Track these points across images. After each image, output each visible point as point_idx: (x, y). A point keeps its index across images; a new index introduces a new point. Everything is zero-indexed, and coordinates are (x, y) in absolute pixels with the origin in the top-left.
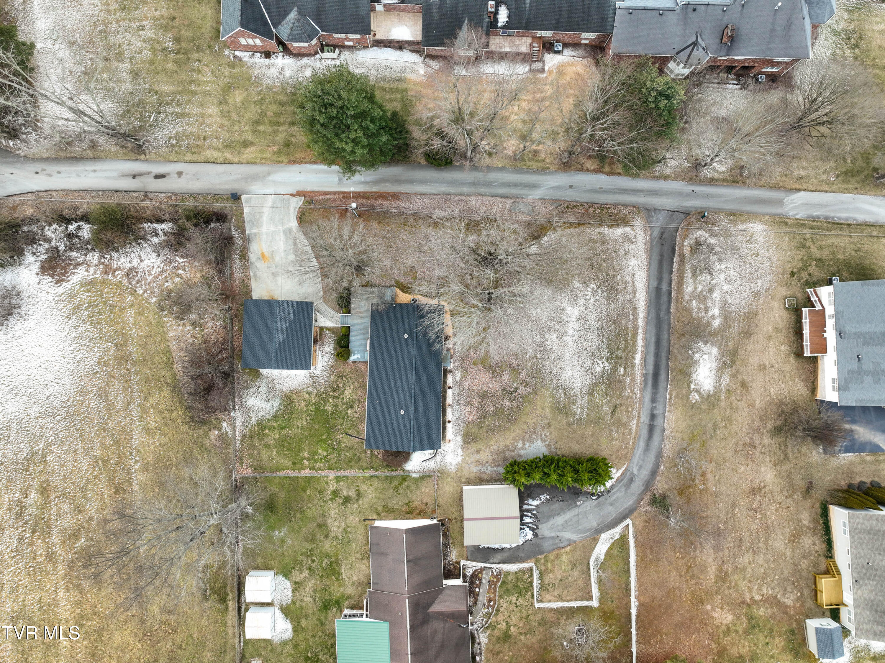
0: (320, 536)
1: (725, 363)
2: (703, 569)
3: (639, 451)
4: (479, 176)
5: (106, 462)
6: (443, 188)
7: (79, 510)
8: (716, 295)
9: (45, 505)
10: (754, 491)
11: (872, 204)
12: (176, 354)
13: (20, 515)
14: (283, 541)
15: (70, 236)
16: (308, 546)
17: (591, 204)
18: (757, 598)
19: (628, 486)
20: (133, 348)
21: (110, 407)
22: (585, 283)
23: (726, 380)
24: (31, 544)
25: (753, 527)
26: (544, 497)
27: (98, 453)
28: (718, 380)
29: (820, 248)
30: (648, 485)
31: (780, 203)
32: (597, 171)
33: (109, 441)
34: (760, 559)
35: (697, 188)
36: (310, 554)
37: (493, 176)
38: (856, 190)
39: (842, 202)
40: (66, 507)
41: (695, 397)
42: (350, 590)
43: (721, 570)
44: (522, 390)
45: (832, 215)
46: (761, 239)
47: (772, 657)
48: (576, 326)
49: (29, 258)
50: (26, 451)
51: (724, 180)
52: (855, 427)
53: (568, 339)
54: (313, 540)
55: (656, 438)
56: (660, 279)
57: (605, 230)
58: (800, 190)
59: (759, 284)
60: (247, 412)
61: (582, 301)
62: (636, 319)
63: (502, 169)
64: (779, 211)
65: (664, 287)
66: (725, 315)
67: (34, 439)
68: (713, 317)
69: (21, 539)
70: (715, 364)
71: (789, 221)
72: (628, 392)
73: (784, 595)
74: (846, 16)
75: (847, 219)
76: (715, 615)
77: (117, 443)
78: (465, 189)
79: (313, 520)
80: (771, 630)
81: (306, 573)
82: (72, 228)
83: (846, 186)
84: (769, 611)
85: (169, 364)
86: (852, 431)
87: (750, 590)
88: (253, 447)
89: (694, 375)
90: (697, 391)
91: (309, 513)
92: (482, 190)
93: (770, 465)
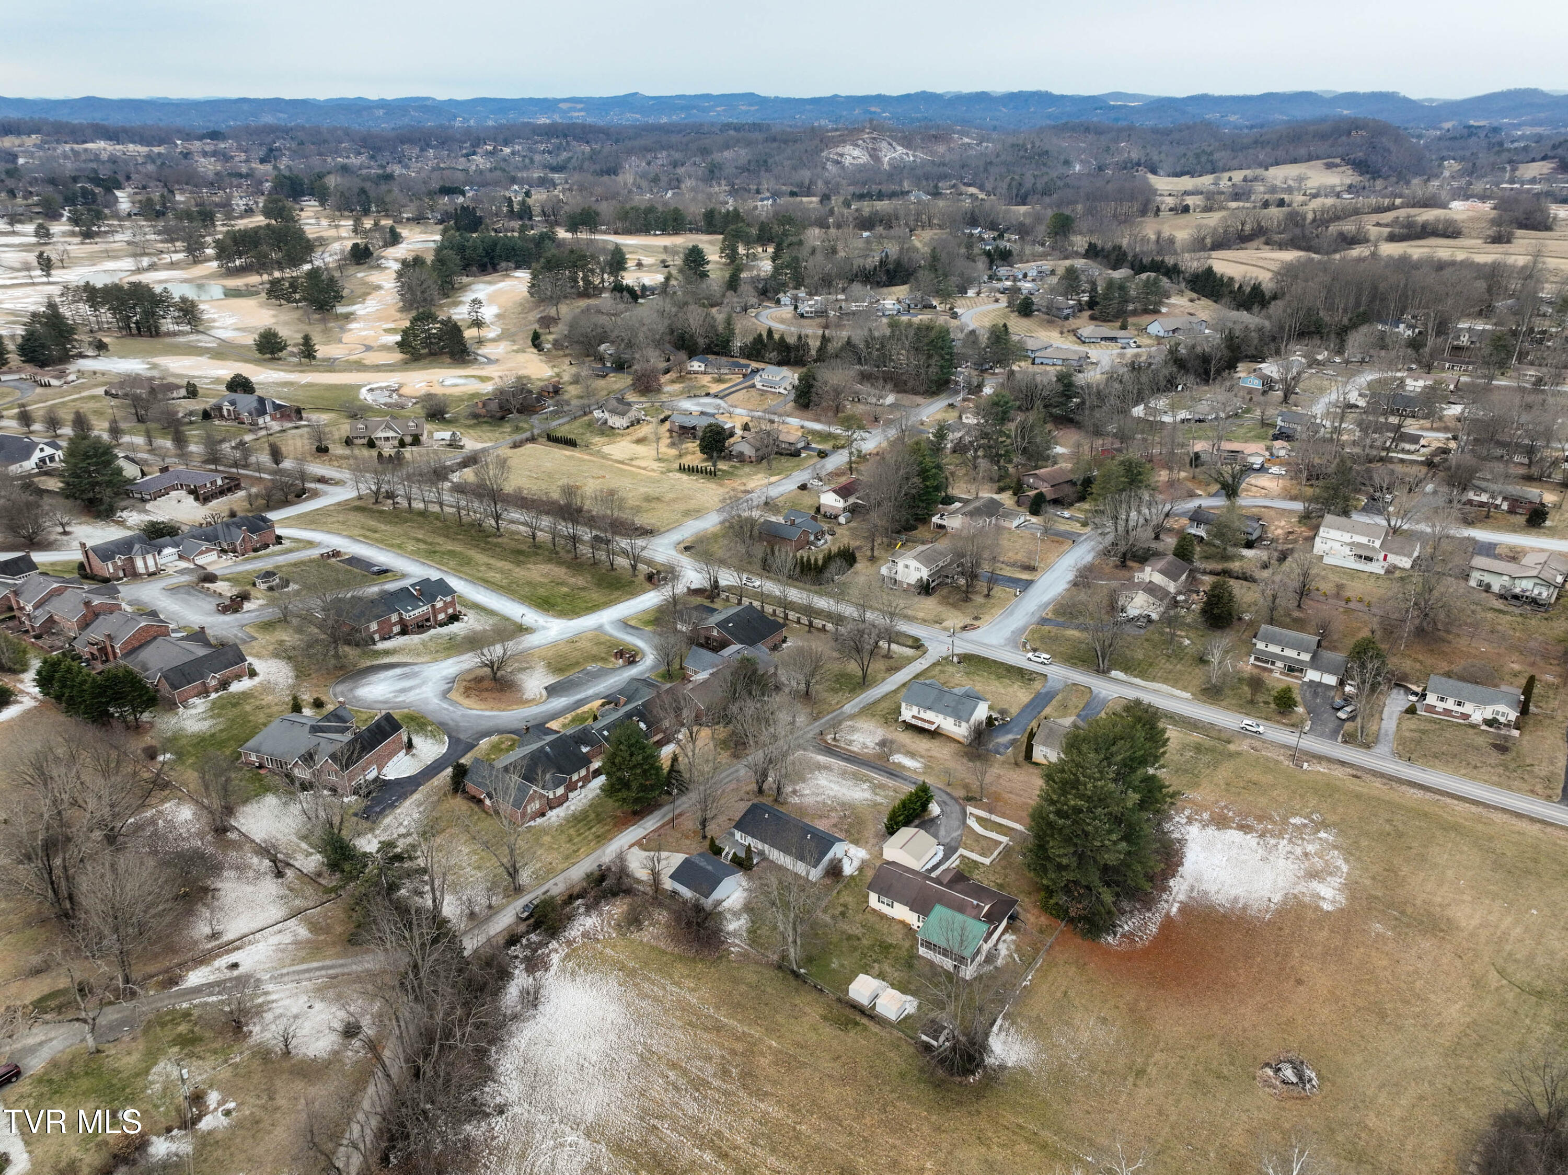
0: (855, 943)
1: (911, 756)
5: (690, 1024)
7: (708, 1058)
8: (867, 744)
9: (685, 1072)
11: (875, 691)
12: (662, 945)
13: (677, 1088)
14: (842, 966)
15: (527, 946)
16: (857, 954)
20: (631, 964)
21: (656, 999)
22: (812, 773)
23: (921, 759)
24: (705, 1097)
27: (680, 1023)
28: (918, 761)
31: (843, 712)
33: (678, 1013)
36: (864, 955)
39: (865, 697)
40: (699, 1063)
41: (920, 770)
42: (907, 944)
44: (848, 812)
45: (868, 702)
46: (857, 723)
48: (833, 784)
49: (517, 972)
50: (635, 1058)
53: (837, 788)
54: (855, 949)
56: (840, 756)
57: (788, 760)
58: (844, 705)
59: (879, 731)
60: (734, 934)
61: (821, 778)
62: (852, 768)
64: (847, 714)
65: (845, 756)
67: (631, 1048)
68: (879, 749)
69: (695, 1099)
70: (908, 758)
71: (857, 713)
77: (684, 1009)
79: (841, 940)
81: (876, 965)
82: (524, 941)
85: (664, 952)
88: (762, 945)
89: (907, 765)
90: (917, 768)
91: (834, 940)
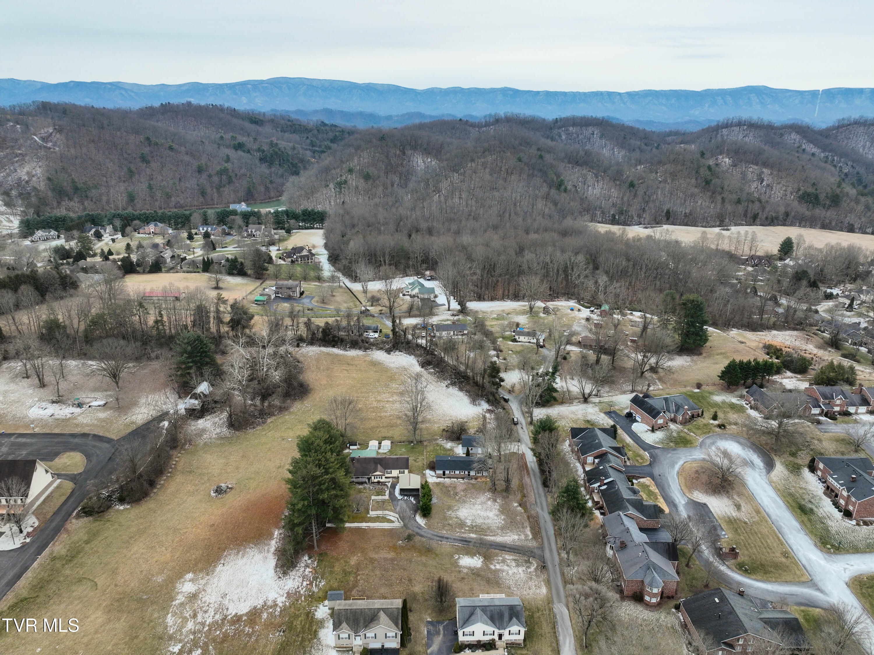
1: (473, 570)
2: (377, 553)
3: (432, 532)
4: (543, 494)
6: (535, 486)
8: (506, 568)
10: (410, 580)
11: (570, 644)
15: (499, 413)
17: (539, 528)
18: (359, 578)
19: (417, 527)
20: (466, 424)
21: (446, 420)
22: (504, 520)
23: (465, 571)
25: (393, 578)
26: (414, 502)
27: (432, 419)
28: (465, 567)
29: (539, 618)
30: (418, 534)
31: (560, 601)
32: (555, 530)
33: (436, 420)
34: (377, 580)
35: (557, 566)
37: (543, 499)
38: (576, 636)
39: (567, 629)
41: (456, 557)
43: (375, 560)
44: (457, 497)
45: (559, 624)
46: (538, 591)
47: (330, 581)
48: (485, 515)
49: (491, 407)
51: (565, 578)
52: (441, 636)
53: (479, 512)
55: (438, 538)
56: (510, 548)
57: (529, 529)
58: (568, 610)
59: (515, 589)
60: (446, 443)
61: (496, 518)
62: (491, 536)
63: (547, 501)
64: (555, 600)
65: (506, 549)
66: (497, 571)
67: (437, 409)
68: (495, 566)
70: (472, 566)
71: (550, 605)
72: (458, 530)
73: (357, 591)
74: (669, 625)
75: (558, 632)
76: (355, 558)
77: (435, 422)
78: (536, 491)
80: (342, 582)
82: (502, 413)
83: (577, 631)
84: (351, 583)
86: (439, 634)
87: (363, 574)
88: (434, 444)
89: (466, 557)
90: (459, 558)
92: (537, 496)
93: (422, 590)
